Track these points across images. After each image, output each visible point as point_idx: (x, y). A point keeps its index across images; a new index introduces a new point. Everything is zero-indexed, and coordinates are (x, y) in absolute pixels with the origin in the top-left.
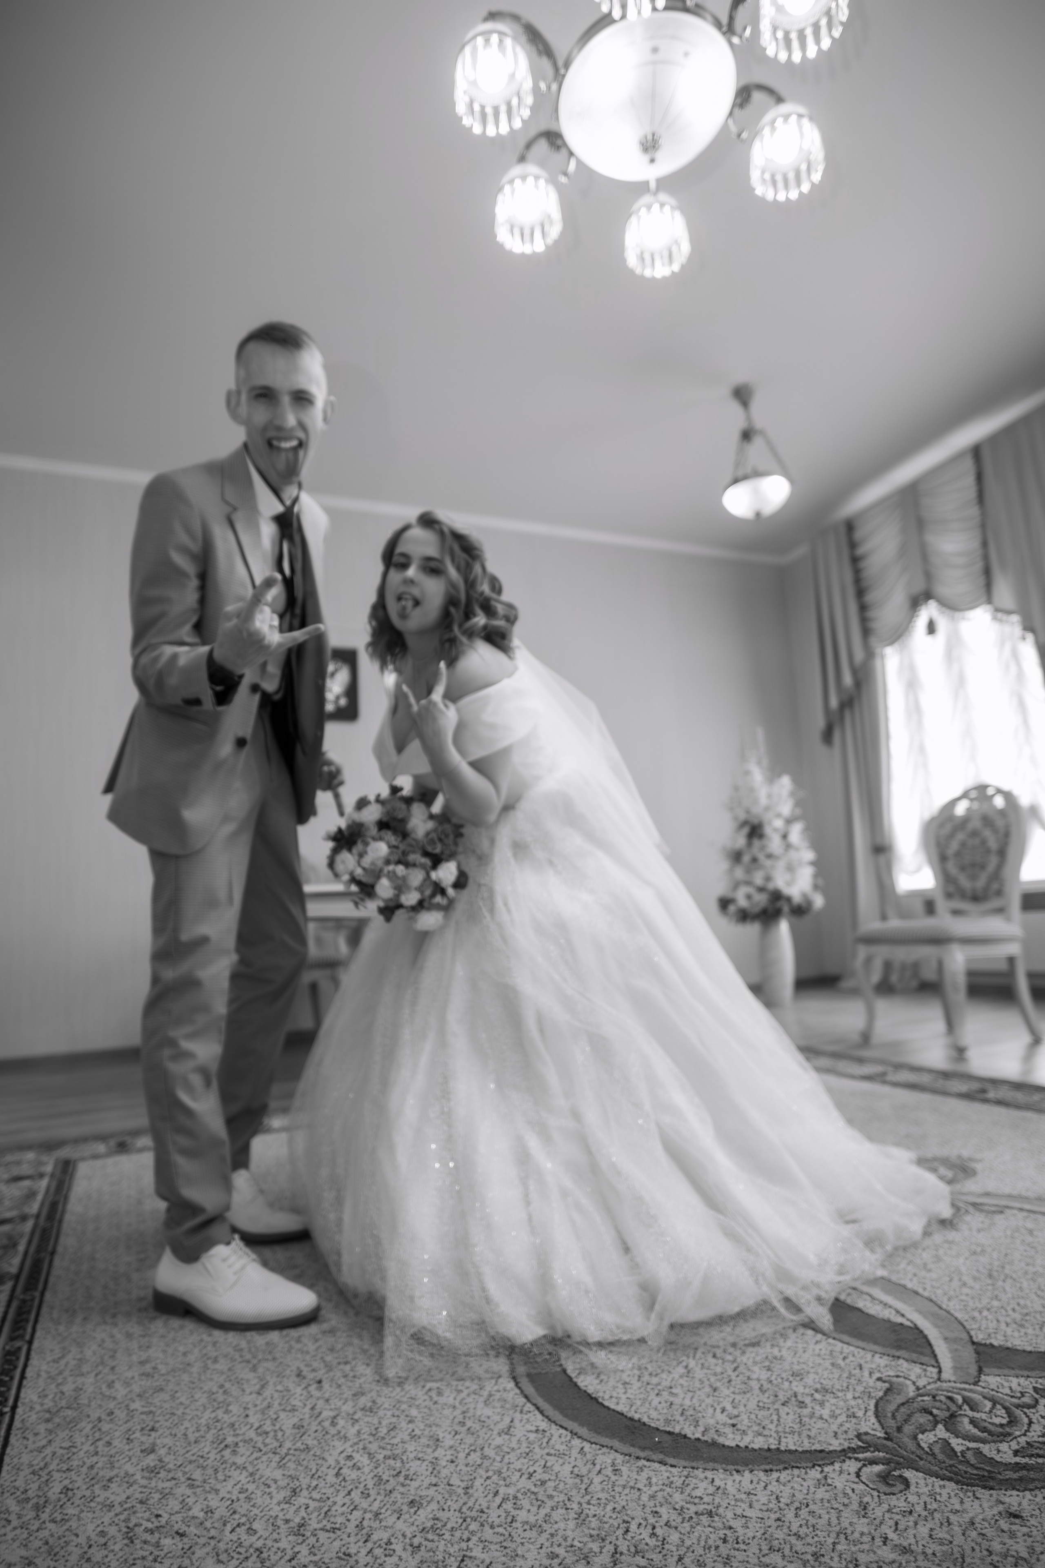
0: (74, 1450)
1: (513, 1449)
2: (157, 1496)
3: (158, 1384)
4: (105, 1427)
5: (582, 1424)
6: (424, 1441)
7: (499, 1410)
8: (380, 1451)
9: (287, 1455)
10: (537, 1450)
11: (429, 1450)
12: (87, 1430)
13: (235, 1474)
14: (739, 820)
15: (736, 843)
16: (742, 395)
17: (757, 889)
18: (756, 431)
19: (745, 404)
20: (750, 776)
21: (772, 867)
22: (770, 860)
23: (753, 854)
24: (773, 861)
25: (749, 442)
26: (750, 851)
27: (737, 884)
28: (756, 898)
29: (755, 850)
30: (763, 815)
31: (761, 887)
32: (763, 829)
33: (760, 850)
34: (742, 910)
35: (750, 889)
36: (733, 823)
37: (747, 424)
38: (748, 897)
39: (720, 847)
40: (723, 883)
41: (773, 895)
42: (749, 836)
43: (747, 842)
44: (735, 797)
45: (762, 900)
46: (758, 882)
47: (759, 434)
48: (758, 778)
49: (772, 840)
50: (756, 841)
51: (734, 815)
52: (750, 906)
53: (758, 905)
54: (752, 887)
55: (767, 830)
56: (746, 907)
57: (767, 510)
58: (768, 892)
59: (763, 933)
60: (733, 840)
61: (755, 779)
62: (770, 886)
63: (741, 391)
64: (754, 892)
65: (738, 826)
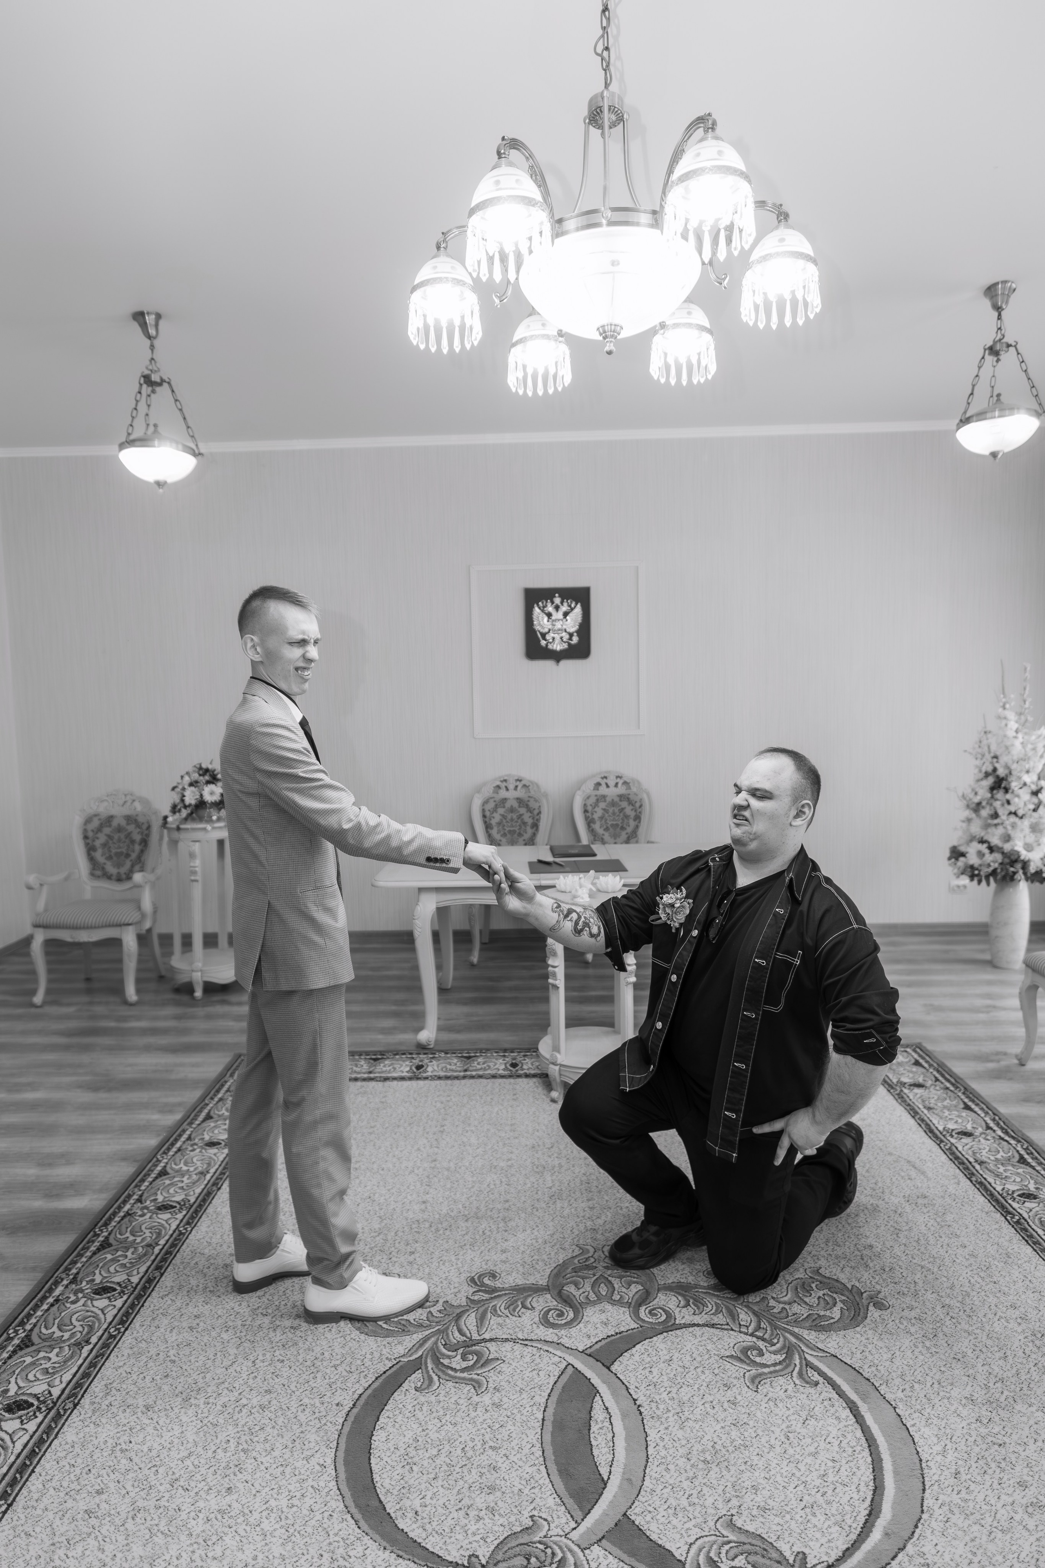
0: (129, 1376)
1: (300, 1474)
2: (139, 1427)
3: (191, 1339)
4: (151, 1364)
5: (346, 1471)
6: (267, 1445)
7: (318, 1439)
8: (244, 1444)
9: (206, 1425)
10: (310, 1480)
11: (264, 1454)
12: (142, 1363)
13: (176, 1428)
14: (984, 769)
15: (976, 794)
16: (997, 295)
17: (991, 849)
18: (1009, 346)
19: (998, 309)
20: (1004, 722)
21: (1013, 827)
22: (1013, 819)
23: (995, 808)
24: (1016, 820)
25: (998, 360)
26: (991, 805)
27: (972, 839)
28: (989, 858)
29: (997, 804)
30: (1014, 767)
31: (996, 846)
32: (1009, 783)
33: (1003, 805)
34: (972, 867)
35: (983, 848)
36: (976, 771)
37: (999, 337)
38: (981, 854)
39: (960, 794)
40: (960, 833)
41: (1009, 857)
42: (992, 789)
43: (989, 795)
44: (985, 742)
45: (994, 862)
46: (995, 841)
47: (1012, 349)
48: (1013, 725)
49: (1018, 796)
50: (1000, 795)
51: (978, 762)
52: (980, 865)
53: (989, 865)
54: (985, 845)
55: (1014, 785)
56: (976, 865)
57: (1006, 450)
58: (1003, 853)
59: (997, 893)
60: (973, 790)
61: (1009, 726)
62: (1007, 847)
63: (996, 290)
64: (987, 851)
65: (982, 775)
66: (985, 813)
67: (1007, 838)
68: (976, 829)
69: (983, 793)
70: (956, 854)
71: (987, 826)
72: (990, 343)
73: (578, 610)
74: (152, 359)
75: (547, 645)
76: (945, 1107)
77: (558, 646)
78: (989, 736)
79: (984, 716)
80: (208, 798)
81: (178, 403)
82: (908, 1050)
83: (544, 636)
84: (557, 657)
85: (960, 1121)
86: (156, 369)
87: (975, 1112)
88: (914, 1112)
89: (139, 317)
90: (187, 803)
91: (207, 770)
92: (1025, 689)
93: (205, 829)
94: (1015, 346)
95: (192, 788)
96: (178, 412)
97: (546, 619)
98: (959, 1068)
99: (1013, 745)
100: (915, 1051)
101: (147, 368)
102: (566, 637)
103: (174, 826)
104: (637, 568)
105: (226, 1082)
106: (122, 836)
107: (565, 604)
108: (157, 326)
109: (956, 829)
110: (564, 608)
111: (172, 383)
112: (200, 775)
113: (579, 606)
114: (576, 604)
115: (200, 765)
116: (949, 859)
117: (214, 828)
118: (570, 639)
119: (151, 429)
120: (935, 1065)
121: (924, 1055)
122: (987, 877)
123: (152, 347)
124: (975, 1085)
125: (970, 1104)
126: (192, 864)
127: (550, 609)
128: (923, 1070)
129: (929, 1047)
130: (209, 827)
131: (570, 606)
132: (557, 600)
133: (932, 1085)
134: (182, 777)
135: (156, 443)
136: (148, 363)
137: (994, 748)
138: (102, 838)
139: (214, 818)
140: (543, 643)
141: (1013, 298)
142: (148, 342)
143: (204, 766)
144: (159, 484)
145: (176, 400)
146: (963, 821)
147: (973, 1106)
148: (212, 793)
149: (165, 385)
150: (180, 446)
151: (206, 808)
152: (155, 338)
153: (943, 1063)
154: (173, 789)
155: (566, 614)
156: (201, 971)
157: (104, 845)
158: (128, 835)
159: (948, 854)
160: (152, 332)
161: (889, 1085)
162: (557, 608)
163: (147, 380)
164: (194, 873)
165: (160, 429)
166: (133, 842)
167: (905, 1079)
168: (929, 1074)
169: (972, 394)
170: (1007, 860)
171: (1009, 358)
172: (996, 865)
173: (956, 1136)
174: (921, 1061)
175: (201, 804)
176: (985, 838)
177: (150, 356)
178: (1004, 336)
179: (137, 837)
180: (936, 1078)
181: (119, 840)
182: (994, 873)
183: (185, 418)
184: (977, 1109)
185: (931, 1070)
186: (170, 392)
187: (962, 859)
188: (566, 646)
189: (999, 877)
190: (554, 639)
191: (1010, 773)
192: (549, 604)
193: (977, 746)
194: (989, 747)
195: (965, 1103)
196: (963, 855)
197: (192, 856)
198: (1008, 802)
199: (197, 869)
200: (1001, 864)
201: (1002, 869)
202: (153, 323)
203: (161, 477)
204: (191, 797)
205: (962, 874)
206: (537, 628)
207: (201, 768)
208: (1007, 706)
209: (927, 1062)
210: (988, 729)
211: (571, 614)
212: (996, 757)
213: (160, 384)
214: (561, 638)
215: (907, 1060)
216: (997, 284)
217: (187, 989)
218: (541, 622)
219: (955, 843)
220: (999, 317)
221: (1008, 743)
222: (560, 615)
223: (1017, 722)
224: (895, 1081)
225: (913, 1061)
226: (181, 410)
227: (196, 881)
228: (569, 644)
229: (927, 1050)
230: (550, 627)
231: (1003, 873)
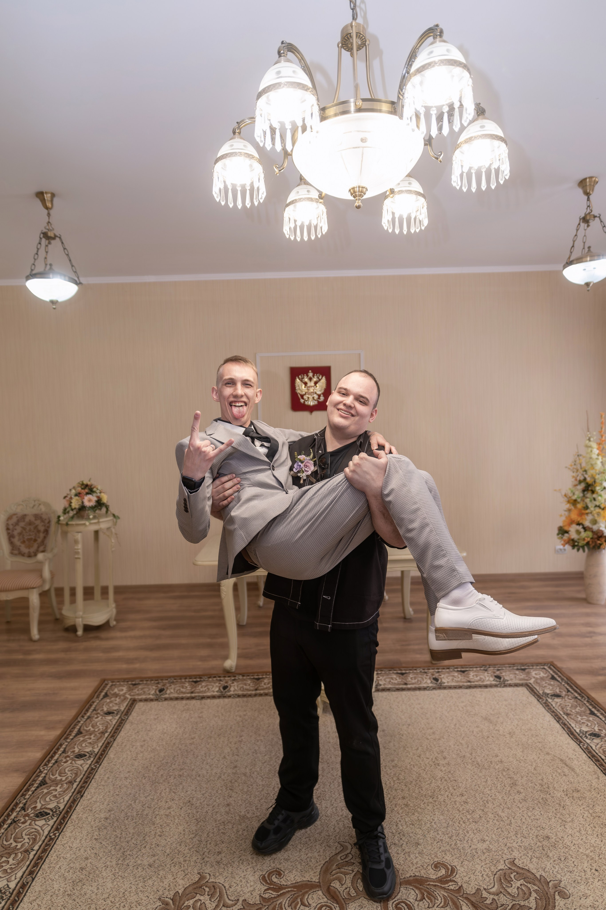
14: (578, 478)
15: (574, 494)
16: (586, 185)
17: (585, 529)
18: (595, 217)
19: (587, 194)
20: (590, 449)
21: (598, 515)
22: (598, 510)
23: (586, 503)
24: (600, 510)
25: (588, 226)
26: (583, 501)
27: (572, 522)
28: (583, 534)
29: (587, 500)
30: (597, 477)
31: (588, 527)
32: (595, 487)
33: (591, 501)
34: (573, 540)
35: (580, 528)
36: (573, 480)
37: (589, 211)
38: (578, 532)
39: (563, 494)
40: (563, 518)
41: (597, 534)
42: (584, 491)
43: (581, 495)
44: (578, 462)
45: (588, 537)
46: (587, 524)
47: (597, 219)
48: (596, 451)
49: (601, 496)
50: (589, 495)
51: (575, 474)
52: (579, 539)
53: (584, 539)
54: (581, 527)
55: (598, 488)
56: (576, 539)
57: (595, 281)
58: (593, 532)
59: (589, 556)
60: (572, 491)
61: (593, 452)
62: (595, 528)
63: (586, 182)
64: (582, 530)
65: (577, 483)
66: (579, 506)
67: (595, 522)
68: (574, 516)
69: (578, 494)
70: (562, 531)
71: (581, 514)
72: (583, 215)
73: (324, 380)
74: (49, 222)
75: (304, 402)
76: (577, 713)
77: (311, 403)
78: (581, 457)
79: (577, 445)
80: (87, 504)
81: (66, 251)
82: (546, 667)
83: (302, 396)
84: (311, 409)
85: (589, 724)
86: (51, 228)
87: (598, 717)
88: (558, 719)
89: (40, 195)
90: (73, 507)
91: (87, 485)
92: (602, 428)
93: (84, 524)
94: (599, 217)
95: (77, 498)
96: (66, 256)
97: (304, 386)
98: (582, 681)
99: (596, 464)
100: (550, 668)
101: (45, 228)
102: (316, 397)
103: (64, 522)
104: (360, 354)
105: (93, 702)
106: (32, 527)
107: (316, 377)
108: (52, 201)
109: (561, 516)
110: (315, 379)
111: (62, 238)
112: (82, 489)
113: (324, 378)
114: (322, 377)
115: (82, 482)
116: (558, 534)
117: (91, 524)
118: (319, 398)
119: (48, 267)
120: (565, 679)
121: (557, 672)
122: (583, 547)
123: (49, 215)
124: (593, 694)
125: (593, 710)
126: (76, 547)
127: (306, 380)
128: (558, 683)
129: (559, 664)
130: (87, 523)
131: (318, 378)
132: (311, 374)
133: (566, 695)
134: (70, 490)
135: (51, 276)
136: (46, 225)
137: (584, 465)
138: (18, 529)
139: (91, 517)
140: (302, 401)
141: (597, 187)
142: (46, 211)
143: (85, 483)
144: (53, 302)
145: (65, 249)
146: (566, 511)
147: (596, 712)
148: (90, 501)
149: (57, 239)
150: (67, 278)
151: (85, 510)
152: (51, 209)
153: (570, 677)
154: (65, 497)
155: (316, 383)
156: (82, 617)
157: (20, 534)
158: (36, 527)
159: (556, 531)
160: (49, 205)
161: (538, 696)
162: (310, 379)
163: (45, 235)
164: (78, 553)
165: (53, 267)
166: (39, 531)
167: (548, 691)
168: (562, 687)
169: (573, 246)
170: (596, 536)
171: (595, 224)
172: (589, 539)
173: (589, 737)
174: (555, 676)
175: (82, 508)
176: (581, 522)
177: (47, 220)
178: (592, 211)
179: (42, 528)
180: (567, 689)
181: (30, 530)
182: (588, 544)
183: (70, 260)
184: (599, 714)
185: (563, 683)
186: (60, 243)
187: (566, 535)
188: (316, 403)
189: (591, 546)
190: (308, 398)
191: (595, 482)
192: (305, 377)
193: (573, 464)
194: (581, 465)
195: (590, 710)
196: (567, 532)
197: (76, 542)
198: (594, 499)
199: (79, 551)
200: (592, 538)
201: (592, 542)
202: (49, 199)
203: (54, 298)
204: (76, 503)
205: (566, 543)
206: (298, 391)
207: (83, 484)
208: (592, 439)
209: (559, 677)
210: (580, 453)
211: (319, 383)
212: (585, 471)
213: (54, 238)
214: (313, 398)
215: (546, 675)
216: (585, 179)
217: (73, 629)
218: (301, 388)
219: (561, 524)
220: (588, 199)
221: (593, 463)
222: (312, 384)
223: (598, 449)
224: (541, 692)
225: (550, 676)
226: (68, 255)
227: (79, 558)
228: (318, 402)
229: (558, 667)
230: (306, 391)
231: (593, 544)
